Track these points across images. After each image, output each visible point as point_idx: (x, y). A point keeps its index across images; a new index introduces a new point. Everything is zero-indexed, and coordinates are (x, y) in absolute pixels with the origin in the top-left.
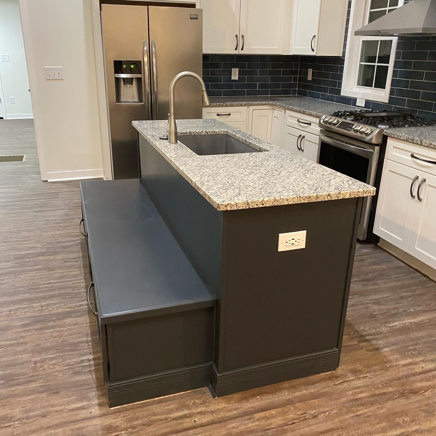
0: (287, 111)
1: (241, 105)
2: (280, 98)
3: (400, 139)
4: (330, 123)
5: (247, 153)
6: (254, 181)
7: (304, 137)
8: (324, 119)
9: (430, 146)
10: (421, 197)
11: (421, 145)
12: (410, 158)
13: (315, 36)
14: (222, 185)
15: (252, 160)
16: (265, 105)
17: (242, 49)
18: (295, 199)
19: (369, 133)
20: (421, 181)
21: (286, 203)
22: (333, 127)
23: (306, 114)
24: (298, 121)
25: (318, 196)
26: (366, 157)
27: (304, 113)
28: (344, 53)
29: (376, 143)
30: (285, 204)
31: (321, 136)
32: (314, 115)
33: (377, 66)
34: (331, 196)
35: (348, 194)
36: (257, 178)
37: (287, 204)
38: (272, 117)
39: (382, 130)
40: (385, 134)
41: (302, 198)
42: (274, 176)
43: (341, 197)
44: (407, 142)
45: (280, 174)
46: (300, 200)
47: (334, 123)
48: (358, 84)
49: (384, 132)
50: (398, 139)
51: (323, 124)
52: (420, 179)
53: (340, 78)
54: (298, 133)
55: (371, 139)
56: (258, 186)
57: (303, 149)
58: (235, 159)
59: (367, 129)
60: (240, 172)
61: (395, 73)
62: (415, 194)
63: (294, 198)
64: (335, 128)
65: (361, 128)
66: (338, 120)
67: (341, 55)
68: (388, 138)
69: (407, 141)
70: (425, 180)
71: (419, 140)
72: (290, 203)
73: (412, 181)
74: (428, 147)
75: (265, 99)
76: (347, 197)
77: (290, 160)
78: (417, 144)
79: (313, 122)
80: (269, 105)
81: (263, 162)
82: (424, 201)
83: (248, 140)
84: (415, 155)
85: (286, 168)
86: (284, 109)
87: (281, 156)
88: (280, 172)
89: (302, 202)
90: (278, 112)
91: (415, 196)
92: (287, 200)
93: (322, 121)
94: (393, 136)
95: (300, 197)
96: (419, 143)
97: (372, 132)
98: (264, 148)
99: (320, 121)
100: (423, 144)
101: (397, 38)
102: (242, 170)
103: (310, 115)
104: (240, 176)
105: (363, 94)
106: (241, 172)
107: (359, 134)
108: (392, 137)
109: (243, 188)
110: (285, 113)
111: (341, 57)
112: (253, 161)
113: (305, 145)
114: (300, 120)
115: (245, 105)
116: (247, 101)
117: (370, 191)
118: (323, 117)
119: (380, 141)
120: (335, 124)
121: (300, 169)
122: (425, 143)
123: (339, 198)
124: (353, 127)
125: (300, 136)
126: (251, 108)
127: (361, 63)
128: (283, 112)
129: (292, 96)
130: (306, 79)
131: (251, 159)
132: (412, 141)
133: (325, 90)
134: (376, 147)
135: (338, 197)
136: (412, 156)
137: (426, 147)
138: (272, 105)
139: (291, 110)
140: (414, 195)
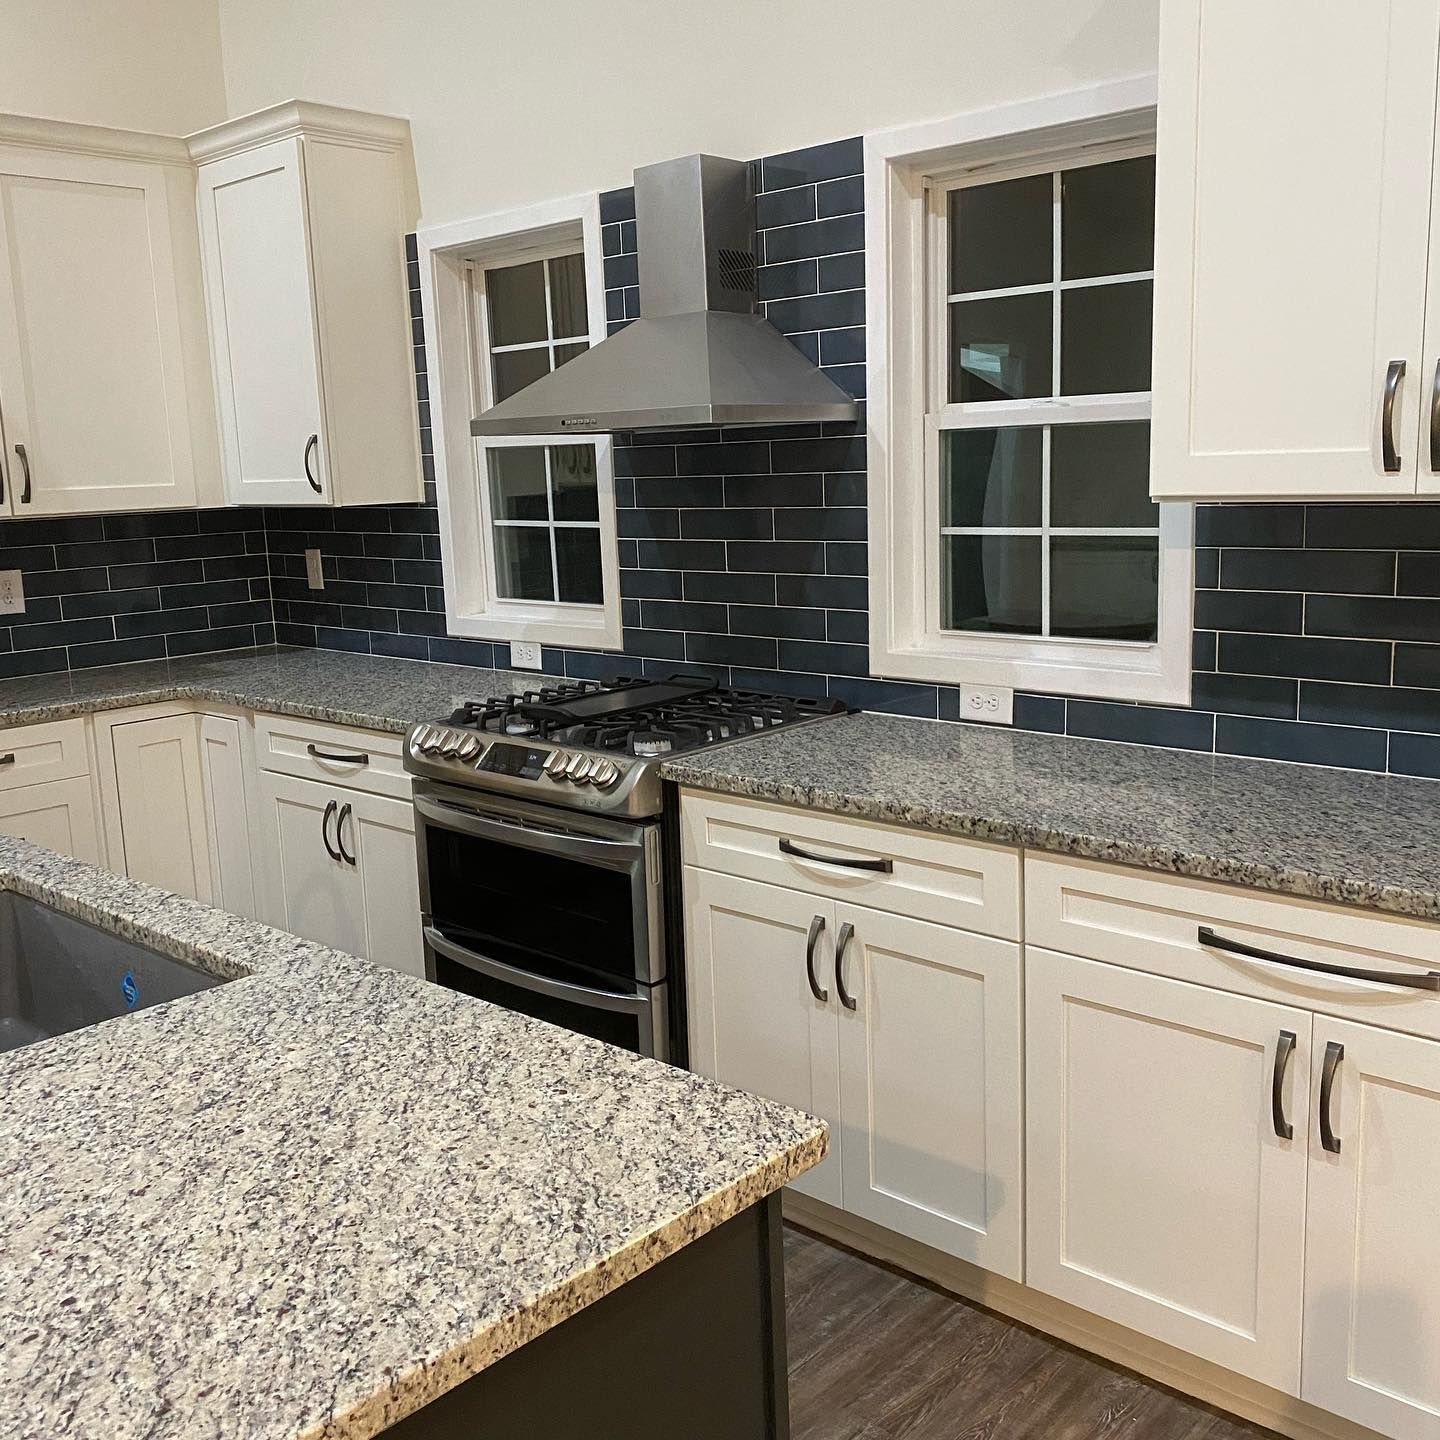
0: (258, 718)
1: (57, 715)
2: (214, 666)
3: (729, 793)
4: (451, 756)
5: (140, 1015)
6: (228, 1240)
7: (347, 810)
8: (425, 740)
9: (846, 810)
10: (851, 995)
11: (809, 805)
12: (779, 857)
13: (314, 440)
14: (35, 1346)
15: (179, 1061)
16: (159, 700)
17: (26, 499)
18: (499, 1333)
19: (611, 781)
20: (841, 935)
21: (459, 1376)
22: (461, 767)
23: (340, 723)
24: (311, 748)
25: (608, 1267)
26: (616, 868)
27: (330, 720)
28: (430, 489)
29: (643, 814)
30: (452, 1385)
31: (418, 802)
32: (376, 726)
33: (556, 529)
34: (663, 1243)
35: (731, 1195)
36: (237, 1204)
37: (466, 1376)
38: (199, 742)
39: (654, 767)
40: (669, 778)
41: (535, 1309)
42: (326, 1161)
43: (705, 1224)
44: (757, 799)
45: (353, 1138)
46: (527, 1330)
47: (469, 754)
48: (502, 593)
49: (664, 770)
50: (721, 790)
51: (423, 759)
52: (833, 929)
53: (435, 574)
54: (323, 796)
55: (626, 802)
56: (267, 1287)
57: (350, 855)
58: (86, 1075)
59: (601, 770)
60: (129, 1176)
61: (625, 553)
62: (827, 983)
63: (492, 1332)
64: (474, 772)
65: (578, 767)
66: (477, 741)
67: (422, 499)
68: (682, 790)
69: (755, 795)
70: (851, 933)
71: (798, 789)
72: (478, 1368)
73: (805, 940)
74: (836, 811)
75: (154, 675)
76: (729, 1210)
77: (370, 1011)
78: (796, 804)
79: (373, 752)
80: (176, 698)
81: (238, 1062)
82: (866, 1006)
83: (129, 918)
84: (794, 843)
85: (372, 1076)
86: (243, 709)
87: (321, 998)
88: (353, 1117)
89: (536, 1334)
90: (220, 724)
91: (826, 992)
92: (462, 1360)
93: (414, 750)
94: (699, 782)
95: (523, 1311)
96: (803, 800)
97: (621, 777)
98: (219, 955)
99: (406, 750)
100: (819, 802)
101: (608, 437)
102: (138, 1157)
103: (360, 726)
104: (137, 1222)
105: (529, 627)
106: (138, 1183)
107: (571, 788)
108: (698, 787)
109: (178, 1331)
110: (253, 725)
111: (422, 505)
112: (190, 1069)
113: (358, 839)
114: (319, 748)
115: (74, 713)
116: (79, 693)
117: (810, 1143)
118: (418, 733)
119: (656, 805)
120: (469, 759)
121: (439, 1070)
122: (826, 800)
123: (699, 1234)
124: (547, 764)
125: (332, 807)
126: (103, 720)
127: (498, 523)
128: (243, 719)
129: (260, 652)
130: (304, 587)
131: (172, 1053)
132: (773, 797)
133: (386, 621)
134: (648, 830)
135: (694, 1230)
136: (785, 847)
137: (829, 811)
138: (192, 698)
139: (278, 712)
140: (823, 987)
